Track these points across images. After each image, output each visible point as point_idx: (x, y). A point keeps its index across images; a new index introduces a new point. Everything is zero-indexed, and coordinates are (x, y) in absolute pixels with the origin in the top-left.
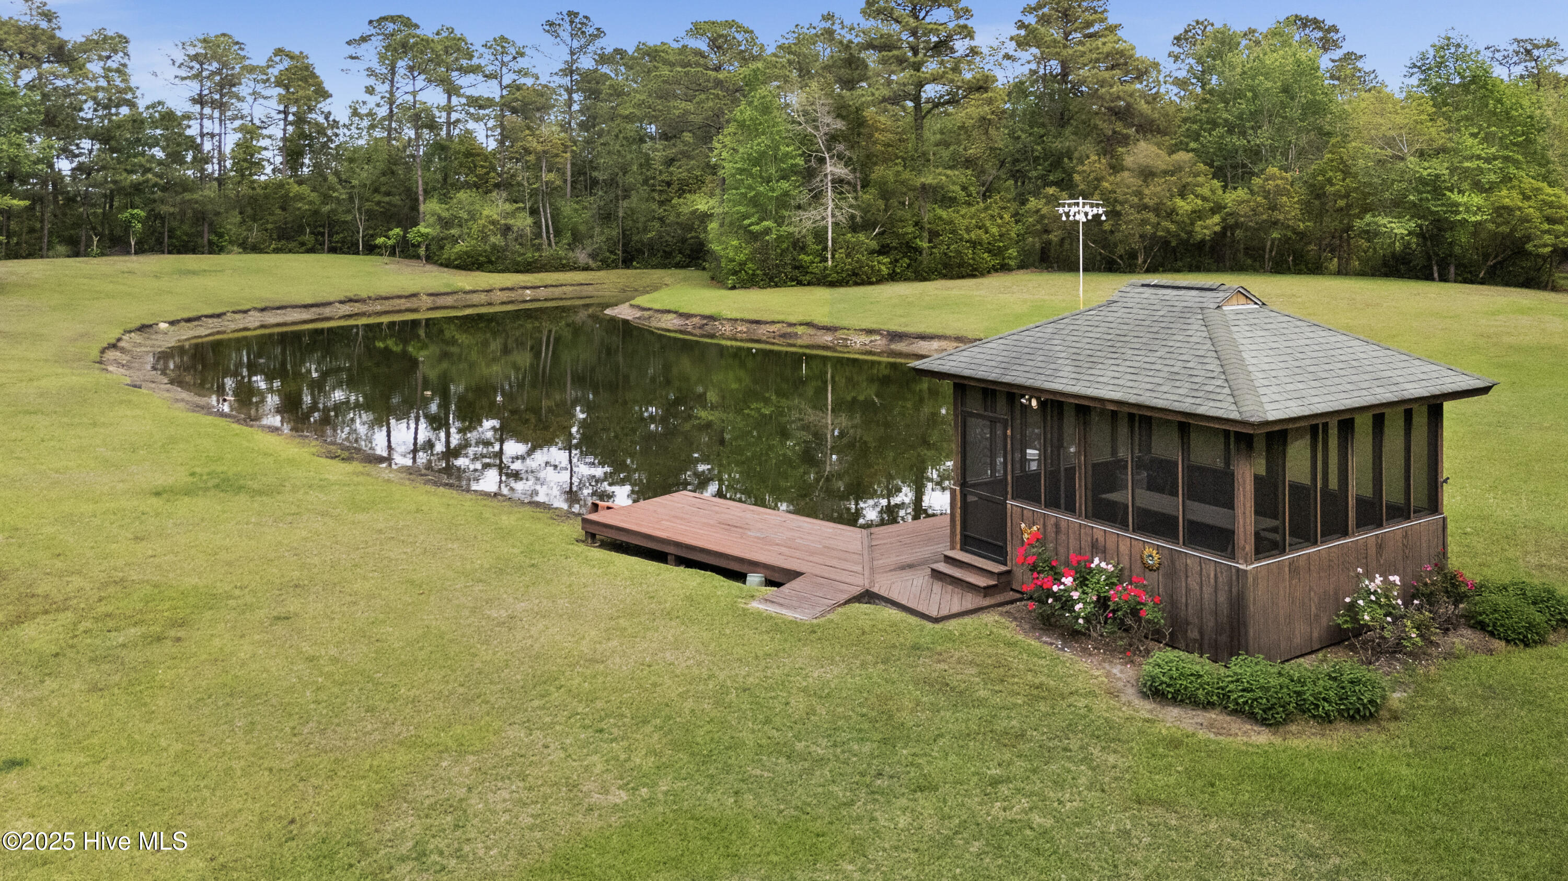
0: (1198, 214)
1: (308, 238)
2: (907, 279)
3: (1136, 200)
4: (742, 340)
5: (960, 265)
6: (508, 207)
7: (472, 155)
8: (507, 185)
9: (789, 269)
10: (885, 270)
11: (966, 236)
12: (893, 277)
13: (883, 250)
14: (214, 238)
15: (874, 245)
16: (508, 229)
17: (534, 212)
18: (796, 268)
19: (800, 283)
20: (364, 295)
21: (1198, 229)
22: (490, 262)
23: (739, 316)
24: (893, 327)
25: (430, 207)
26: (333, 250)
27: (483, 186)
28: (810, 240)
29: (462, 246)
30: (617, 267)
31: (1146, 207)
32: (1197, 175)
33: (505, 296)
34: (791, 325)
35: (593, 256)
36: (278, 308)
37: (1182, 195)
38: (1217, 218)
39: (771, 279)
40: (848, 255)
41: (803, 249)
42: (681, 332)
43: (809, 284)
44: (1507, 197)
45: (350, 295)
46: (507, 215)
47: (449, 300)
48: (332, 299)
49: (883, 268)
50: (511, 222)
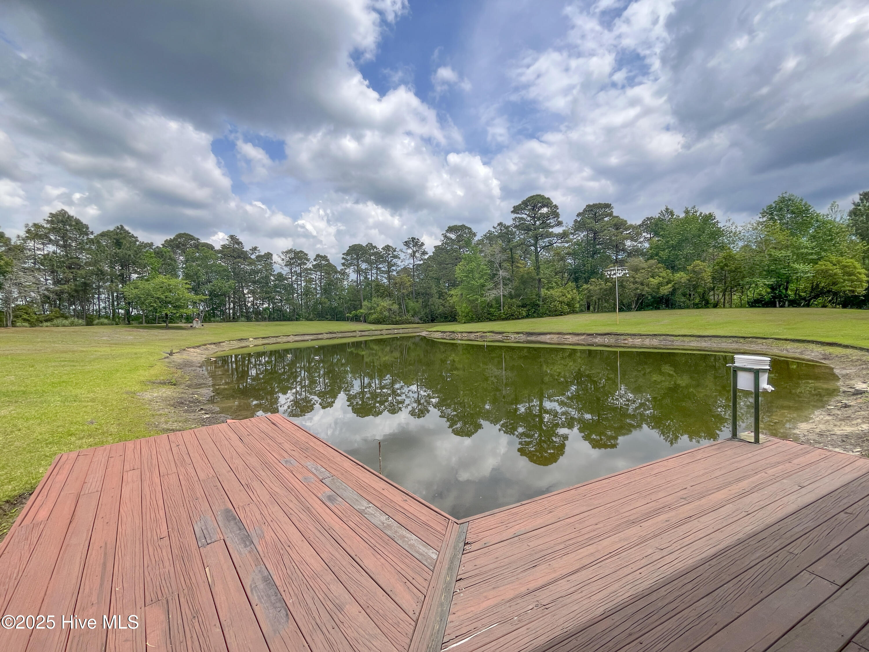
0: (660, 284)
1: (329, 317)
2: (534, 317)
3: (632, 279)
4: (465, 340)
5: (556, 311)
6: (391, 302)
7: (378, 286)
8: (390, 295)
9: (486, 315)
10: (524, 314)
11: (558, 299)
12: (528, 316)
13: (524, 306)
14: (297, 317)
15: (520, 303)
16: (390, 309)
17: (400, 304)
18: (489, 314)
19: (491, 320)
20: (336, 331)
21: (661, 291)
22: (384, 321)
23: (464, 331)
24: (528, 331)
25: (365, 303)
26: (337, 320)
27: (382, 296)
28: (494, 303)
29: (374, 316)
30: (429, 323)
31: (636, 282)
32: (659, 268)
33: (387, 332)
34: (484, 332)
35: (421, 319)
36: (302, 335)
37: (653, 277)
38: (670, 286)
39: (479, 319)
40: (509, 308)
41: (491, 307)
42: (442, 339)
43: (495, 320)
44: (822, 265)
45: (330, 331)
46: (389, 305)
47: (366, 333)
48: (322, 332)
49: (524, 312)
50: (391, 307)
